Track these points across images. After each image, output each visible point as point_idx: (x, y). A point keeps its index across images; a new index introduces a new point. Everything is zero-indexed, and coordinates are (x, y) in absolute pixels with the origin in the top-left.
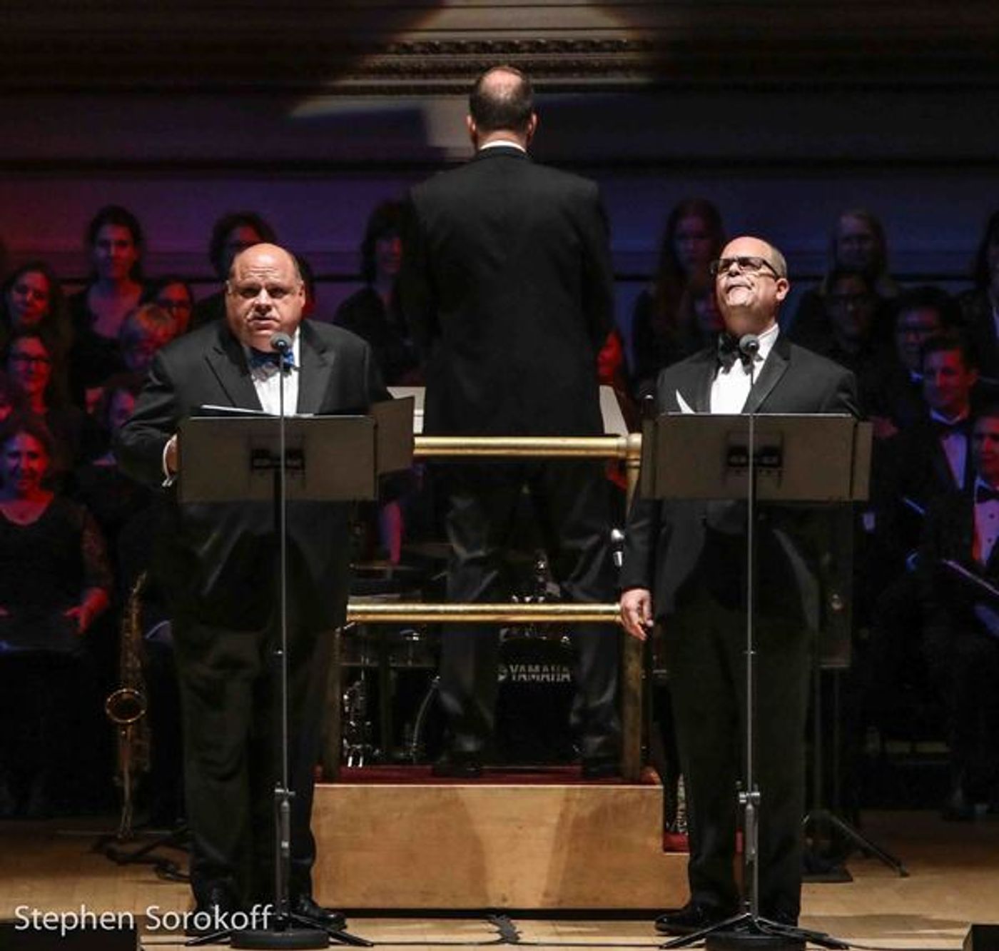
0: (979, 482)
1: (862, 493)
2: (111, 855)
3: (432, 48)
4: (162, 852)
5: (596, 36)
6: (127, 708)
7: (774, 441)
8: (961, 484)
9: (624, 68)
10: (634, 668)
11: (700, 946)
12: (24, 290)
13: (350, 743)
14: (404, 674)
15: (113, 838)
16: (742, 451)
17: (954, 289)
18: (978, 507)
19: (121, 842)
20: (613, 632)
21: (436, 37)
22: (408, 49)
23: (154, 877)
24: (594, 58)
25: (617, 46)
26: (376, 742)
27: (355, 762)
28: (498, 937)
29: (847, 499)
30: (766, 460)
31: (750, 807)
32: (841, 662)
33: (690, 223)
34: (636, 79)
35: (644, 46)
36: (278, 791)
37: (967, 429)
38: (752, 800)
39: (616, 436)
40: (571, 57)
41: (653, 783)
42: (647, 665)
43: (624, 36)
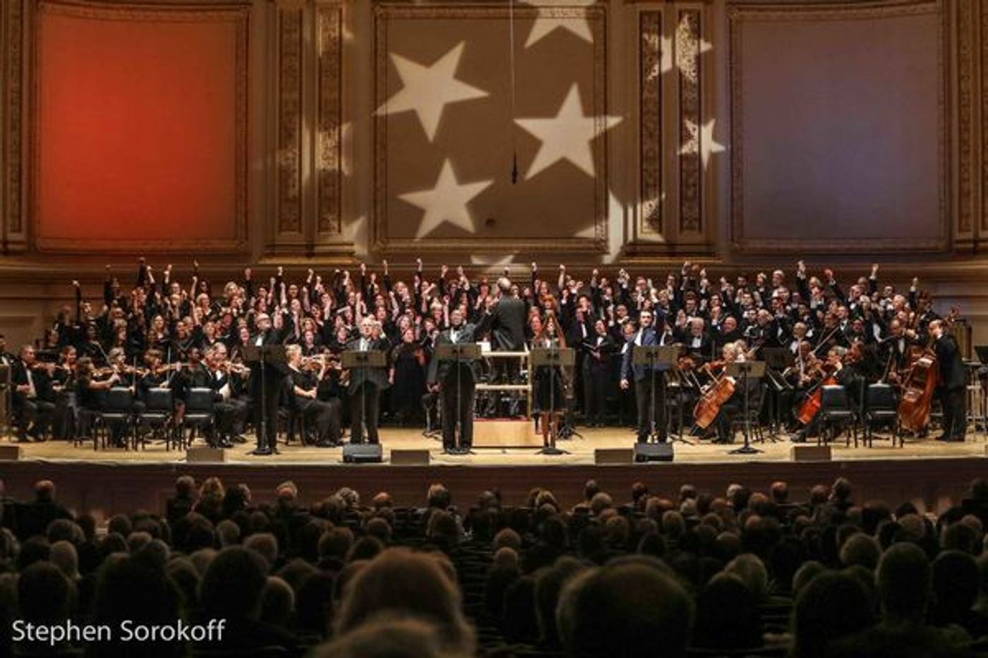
2: (426, 436)
4: (436, 434)
5: (522, 271)
14: (484, 400)
19: (427, 433)
20: (525, 391)
26: (478, 412)
29: (570, 365)
30: (554, 357)
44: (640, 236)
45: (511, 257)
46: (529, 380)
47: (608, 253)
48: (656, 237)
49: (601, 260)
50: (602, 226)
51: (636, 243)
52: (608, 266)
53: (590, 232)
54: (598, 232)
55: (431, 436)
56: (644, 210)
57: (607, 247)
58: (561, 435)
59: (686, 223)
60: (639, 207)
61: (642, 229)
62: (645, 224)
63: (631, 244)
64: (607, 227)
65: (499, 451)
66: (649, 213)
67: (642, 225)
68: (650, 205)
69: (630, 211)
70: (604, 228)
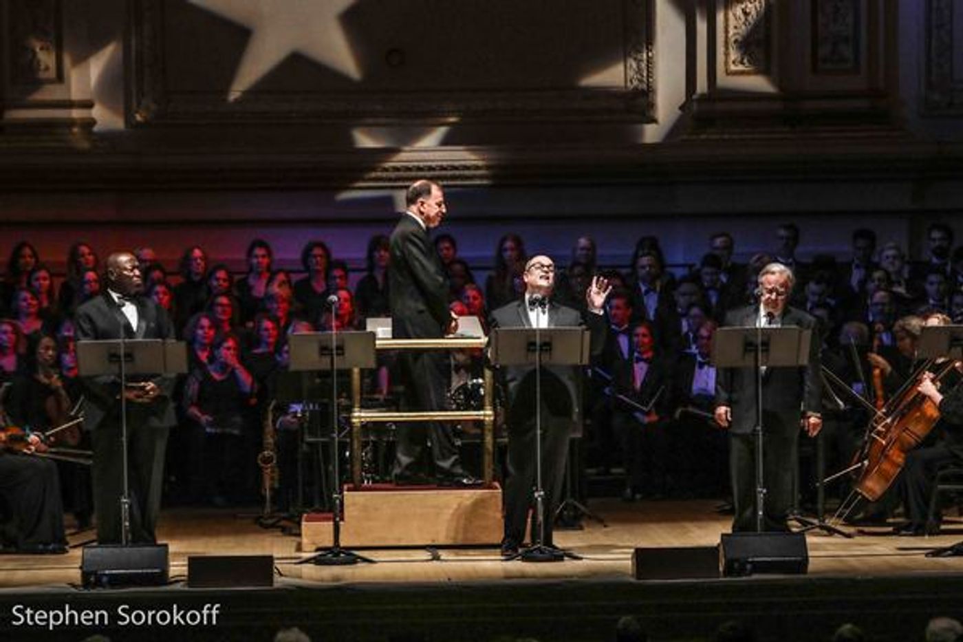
0: (636, 354)
1: (586, 361)
2: (261, 525)
3: (396, 169)
4: (283, 523)
5: (468, 163)
6: (267, 460)
7: (547, 340)
8: (626, 356)
9: (481, 177)
10: (489, 439)
11: (518, 560)
12: (218, 279)
13: (366, 473)
14: (388, 442)
15: (261, 517)
16: (534, 344)
17: (624, 271)
18: (635, 365)
19: (266, 519)
20: (479, 423)
21: (398, 165)
22: (386, 170)
23: (280, 534)
24: (467, 173)
25: (477, 168)
26: (377, 472)
27: (368, 482)
28: (430, 558)
29: (579, 364)
30: (544, 348)
31: (539, 499)
32: (579, 435)
33: (509, 244)
34: (485, 182)
35: (488, 167)
36: (335, 496)
37: (629, 333)
38: (540, 496)
39: (479, 338)
40: (457, 173)
41: (496, 488)
42: (495, 437)
43: (480, 163)
44: (722, 80)
45: (441, 132)
46: (487, 400)
47: (654, 121)
48: (759, 83)
49: (641, 134)
50: (639, 61)
51: (716, 94)
52: (653, 147)
53: (614, 76)
54: (631, 73)
55: (273, 526)
56: (732, 22)
57: (652, 106)
59: (824, 51)
60: (720, 17)
61: (726, 63)
62: (734, 55)
63: (704, 98)
64: (649, 61)
65: (425, 555)
66: (743, 30)
67: (727, 54)
68: (745, 13)
69: (702, 27)
70: (644, 65)
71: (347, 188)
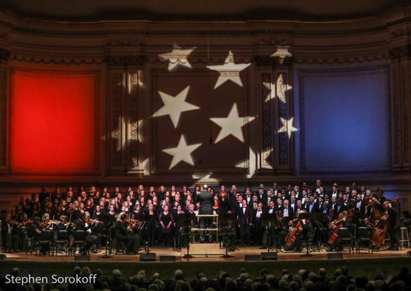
3: (201, 183)
5: (215, 182)
9: (217, 184)
10: (217, 234)
20: (215, 231)
22: (198, 183)
25: (216, 183)
26: (196, 240)
27: (194, 242)
35: (218, 183)
36: (188, 245)
39: (215, 215)
40: (212, 183)
44: (262, 166)
45: (209, 176)
46: (217, 227)
47: (249, 174)
48: (270, 167)
49: (247, 176)
50: (247, 162)
51: (261, 169)
52: (249, 179)
53: (242, 165)
54: (245, 165)
55: (176, 250)
56: (264, 155)
57: (249, 171)
58: (231, 249)
59: (282, 161)
60: (262, 154)
61: (263, 163)
62: (265, 161)
63: (259, 170)
64: (249, 163)
65: (205, 256)
66: (266, 157)
67: (263, 161)
68: (267, 154)
69: (259, 156)
70: (248, 163)
71: (191, 186)
